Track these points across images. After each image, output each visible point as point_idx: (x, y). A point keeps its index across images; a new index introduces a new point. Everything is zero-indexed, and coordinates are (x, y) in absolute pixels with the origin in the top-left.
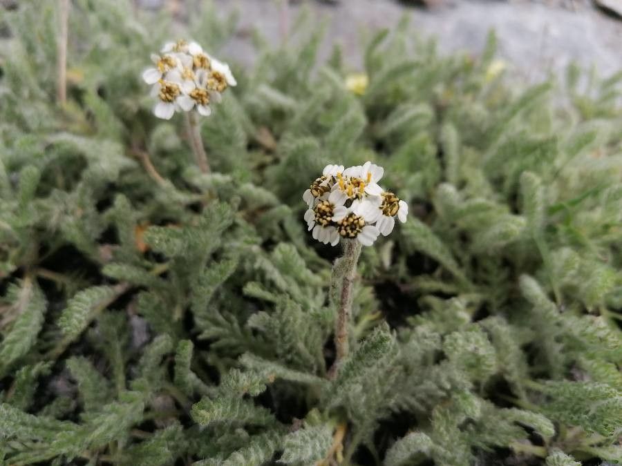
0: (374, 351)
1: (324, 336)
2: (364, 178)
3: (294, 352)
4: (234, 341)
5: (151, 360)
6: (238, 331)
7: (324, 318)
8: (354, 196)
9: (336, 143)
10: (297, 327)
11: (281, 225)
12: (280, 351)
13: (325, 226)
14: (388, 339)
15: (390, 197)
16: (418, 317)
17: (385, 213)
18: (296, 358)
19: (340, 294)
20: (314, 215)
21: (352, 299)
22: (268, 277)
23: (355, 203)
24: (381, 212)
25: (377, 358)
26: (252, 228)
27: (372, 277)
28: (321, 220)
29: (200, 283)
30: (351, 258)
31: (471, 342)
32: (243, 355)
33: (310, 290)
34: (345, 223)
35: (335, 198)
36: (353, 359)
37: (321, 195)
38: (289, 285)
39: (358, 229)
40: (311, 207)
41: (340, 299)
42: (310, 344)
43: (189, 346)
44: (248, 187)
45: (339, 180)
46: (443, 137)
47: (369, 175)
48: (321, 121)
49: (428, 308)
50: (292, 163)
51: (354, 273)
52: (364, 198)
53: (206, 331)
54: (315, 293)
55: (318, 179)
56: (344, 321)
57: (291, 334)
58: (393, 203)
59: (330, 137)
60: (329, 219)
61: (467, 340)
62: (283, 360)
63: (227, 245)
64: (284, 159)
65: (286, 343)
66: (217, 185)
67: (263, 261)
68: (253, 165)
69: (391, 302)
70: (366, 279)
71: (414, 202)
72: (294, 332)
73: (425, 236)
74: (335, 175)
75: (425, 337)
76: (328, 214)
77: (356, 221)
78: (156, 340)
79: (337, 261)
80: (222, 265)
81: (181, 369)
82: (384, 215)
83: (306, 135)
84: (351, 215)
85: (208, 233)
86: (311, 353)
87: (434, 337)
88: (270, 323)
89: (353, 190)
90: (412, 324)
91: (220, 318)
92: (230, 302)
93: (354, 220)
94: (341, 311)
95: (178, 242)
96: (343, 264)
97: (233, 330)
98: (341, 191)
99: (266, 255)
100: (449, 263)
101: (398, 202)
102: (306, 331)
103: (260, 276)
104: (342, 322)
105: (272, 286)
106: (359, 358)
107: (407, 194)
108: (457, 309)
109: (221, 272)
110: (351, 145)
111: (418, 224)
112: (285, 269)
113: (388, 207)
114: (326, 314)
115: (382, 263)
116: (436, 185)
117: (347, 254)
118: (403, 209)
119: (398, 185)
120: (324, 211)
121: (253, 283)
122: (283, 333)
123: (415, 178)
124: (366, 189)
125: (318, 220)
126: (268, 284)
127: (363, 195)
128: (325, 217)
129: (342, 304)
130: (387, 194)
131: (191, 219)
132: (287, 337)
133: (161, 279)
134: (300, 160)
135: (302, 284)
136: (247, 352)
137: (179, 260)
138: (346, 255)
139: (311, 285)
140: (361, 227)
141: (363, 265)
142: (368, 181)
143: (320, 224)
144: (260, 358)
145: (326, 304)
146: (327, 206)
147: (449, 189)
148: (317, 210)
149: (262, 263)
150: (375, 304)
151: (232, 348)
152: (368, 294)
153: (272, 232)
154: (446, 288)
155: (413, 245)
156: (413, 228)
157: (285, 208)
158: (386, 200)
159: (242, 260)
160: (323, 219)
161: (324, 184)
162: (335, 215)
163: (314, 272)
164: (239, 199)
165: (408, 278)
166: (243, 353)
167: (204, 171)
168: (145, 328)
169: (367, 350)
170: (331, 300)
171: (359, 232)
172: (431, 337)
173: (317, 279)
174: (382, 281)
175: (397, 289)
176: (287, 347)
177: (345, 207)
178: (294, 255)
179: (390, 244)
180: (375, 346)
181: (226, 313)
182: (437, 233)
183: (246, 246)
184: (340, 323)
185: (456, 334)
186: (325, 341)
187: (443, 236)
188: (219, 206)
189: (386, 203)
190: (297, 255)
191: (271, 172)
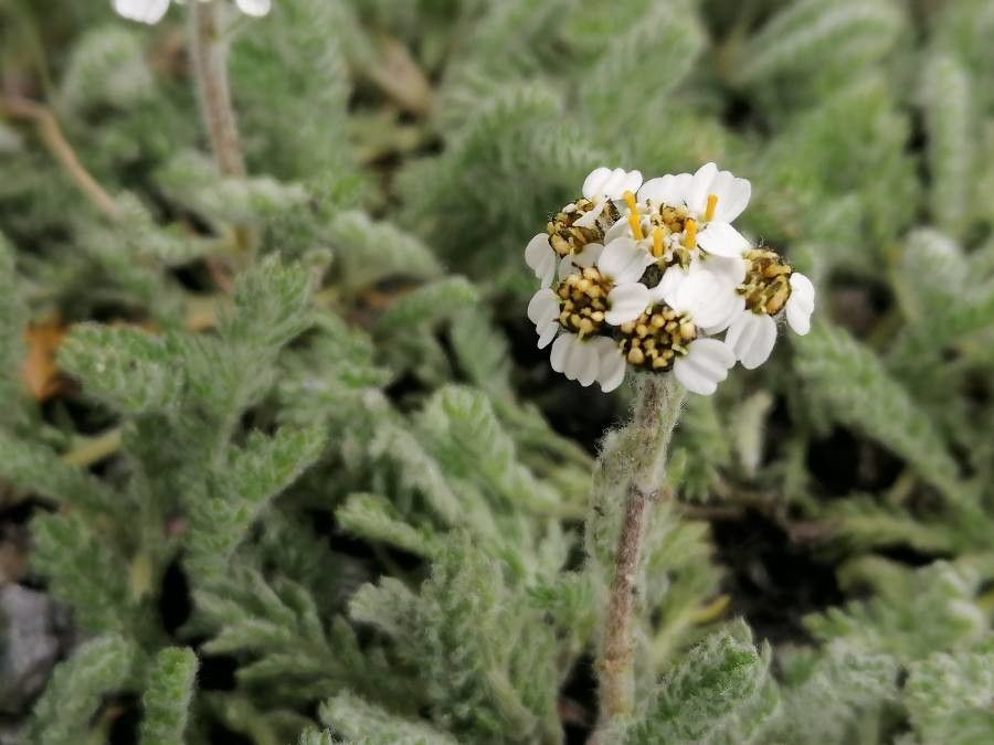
0: (709, 693)
1: (561, 661)
2: (697, 207)
3: (479, 695)
4: (305, 662)
5: (72, 706)
6: (318, 636)
7: (568, 604)
8: (669, 257)
9: (612, 99)
10: (489, 625)
11: (443, 336)
12: (437, 693)
13: (587, 337)
14: (747, 659)
15: (766, 263)
16: (835, 612)
17: (751, 305)
18: (483, 716)
19: (617, 533)
20: (555, 306)
21: (649, 552)
22: (409, 480)
23: (672, 276)
24: (742, 302)
25: (715, 714)
26: (362, 341)
27: (705, 496)
28: (575, 319)
29: (212, 490)
30: (653, 432)
31: (984, 684)
32: (332, 700)
33: (525, 525)
34: (643, 331)
35: (617, 261)
36: (648, 715)
37: (578, 251)
38: (468, 507)
39: (676, 347)
40: (547, 281)
41: (614, 549)
42: (524, 677)
43: (187, 665)
44: (353, 221)
45: (628, 211)
46: (927, 95)
47: (712, 201)
48: (569, 33)
49: (865, 590)
50: (483, 155)
51: (658, 476)
52: (695, 264)
53: (227, 631)
54: (541, 534)
55: (570, 208)
56: (624, 612)
57: (472, 644)
58: (773, 279)
59: (596, 81)
60: (598, 316)
61: (972, 676)
62: (446, 718)
63: (288, 388)
64: (456, 143)
65: (455, 668)
66: (264, 210)
67: (394, 436)
68: (364, 153)
69: (758, 573)
70: (688, 501)
71: (838, 281)
72: (480, 639)
73: (864, 380)
74: (616, 197)
75: (854, 667)
76: (596, 304)
77: (672, 326)
78: (85, 649)
79: (611, 440)
80: (282, 442)
81: (161, 730)
82: (749, 312)
83: (527, 74)
84: (659, 308)
85: (244, 351)
86: (526, 702)
87: (880, 666)
88: (412, 614)
89: (667, 241)
90: (820, 634)
91: (268, 595)
92: (293, 553)
93: (667, 322)
94: (618, 582)
95: (156, 369)
96: (629, 448)
97: (302, 631)
98: (633, 243)
99: (401, 420)
100: (930, 461)
101: (788, 276)
102: (515, 637)
103: (386, 478)
104: (619, 612)
105: (418, 507)
106: (666, 713)
107: (816, 256)
108: (949, 591)
109: (281, 460)
110: (655, 108)
111: (844, 344)
112: (457, 459)
113: (762, 290)
114: (574, 592)
115: (735, 456)
116: (902, 233)
117: (643, 418)
118: (802, 298)
119: (791, 229)
120: (585, 295)
121: (365, 496)
122: (449, 644)
123: (841, 211)
124: (703, 239)
125: (569, 320)
126: (407, 504)
127: (695, 254)
128: (587, 311)
129: (621, 560)
130: (759, 253)
131: (183, 310)
132: (461, 652)
133: (93, 479)
134: (506, 148)
135: (501, 505)
136: (345, 693)
137: (153, 425)
138: (637, 421)
139: (527, 511)
140: (685, 343)
141: (683, 459)
142: (708, 217)
143: (573, 330)
144: (381, 712)
145: (575, 560)
146: (594, 282)
147: (938, 246)
148: (565, 292)
149: (390, 443)
150: (714, 576)
151: (300, 680)
152: (694, 541)
153: (417, 355)
154: (922, 536)
155: (829, 408)
156: (830, 355)
157: (460, 284)
158: (755, 269)
159: (336, 429)
160: (582, 316)
161: (587, 220)
162: (613, 308)
163: (539, 475)
164: (327, 254)
165: (812, 505)
166: (335, 695)
167: (227, 172)
168: (40, 621)
169: (688, 690)
170: (589, 548)
171: (678, 354)
172: (868, 666)
173: (545, 495)
174: (733, 511)
175: (778, 535)
176: (460, 680)
177: (643, 287)
178: (485, 422)
179: (761, 403)
180: (710, 680)
181: (282, 581)
182: (900, 375)
183: (342, 391)
184: (613, 616)
185: (942, 660)
186: (564, 675)
187: (914, 382)
188: (282, 274)
189: (755, 278)
190: (493, 422)
191: (416, 178)
